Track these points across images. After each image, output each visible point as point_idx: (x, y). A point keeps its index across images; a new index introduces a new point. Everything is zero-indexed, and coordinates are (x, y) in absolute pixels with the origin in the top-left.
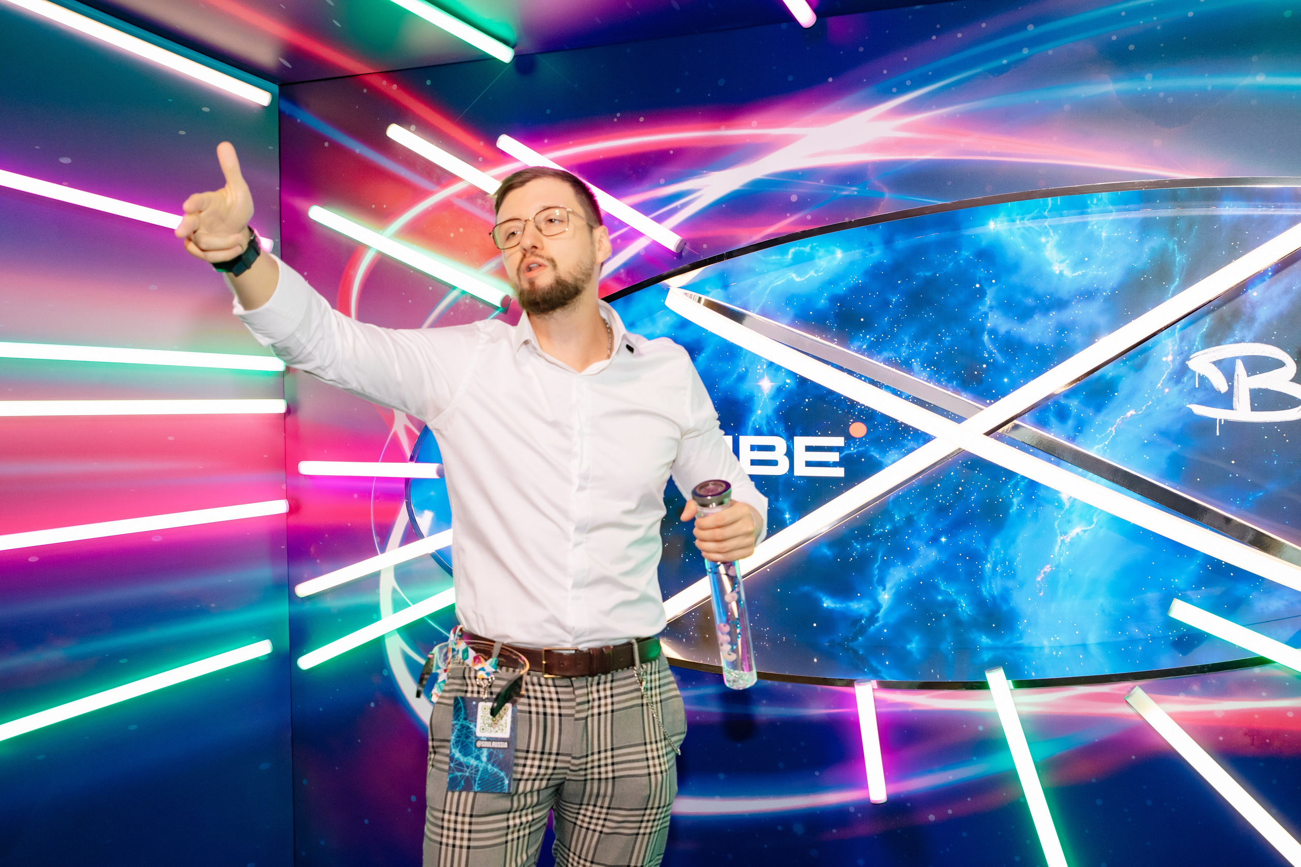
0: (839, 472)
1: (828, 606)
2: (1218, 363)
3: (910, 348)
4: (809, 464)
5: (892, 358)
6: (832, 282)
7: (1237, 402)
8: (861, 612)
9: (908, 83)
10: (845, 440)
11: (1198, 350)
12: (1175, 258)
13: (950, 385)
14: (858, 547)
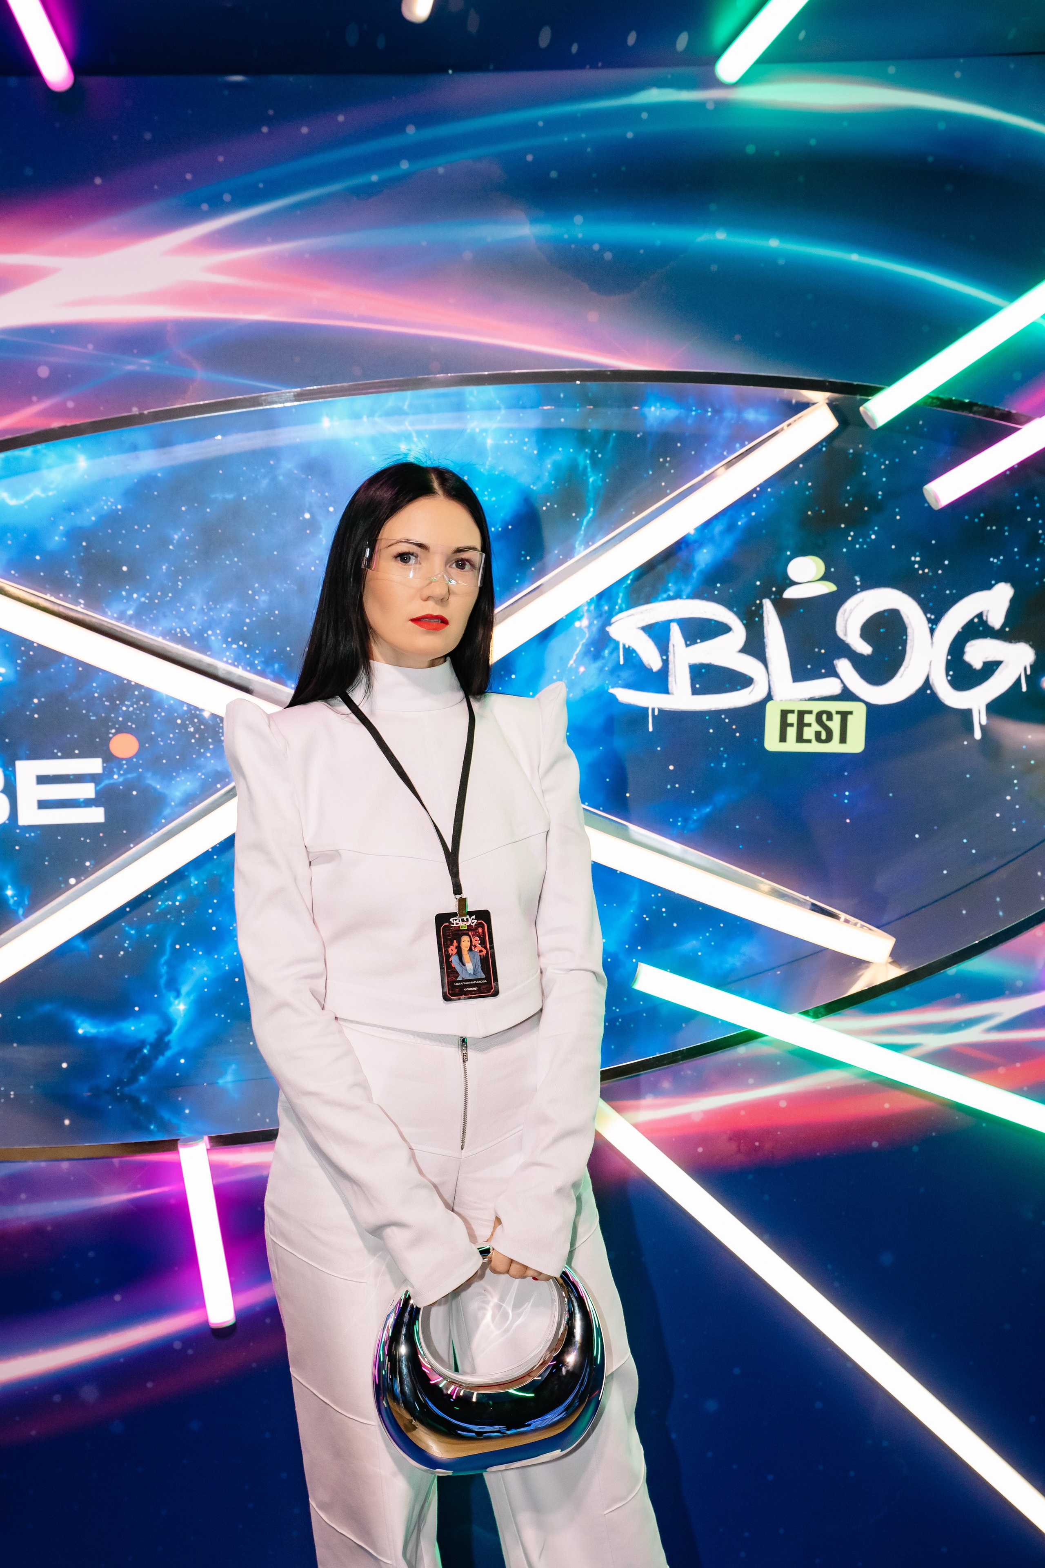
0: (96, 815)
1: (85, 1032)
2: (649, 629)
3: (205, 614)
4: (43, 805)
5: (175, 630)
6: (72, 507)
7: (674, 683)
8: (141, 1036)
9: (227, 197)
10: (103, 762)
11: (621, 611)
12: (587, 479)
13: (269, 670)
14: (133, 932)
